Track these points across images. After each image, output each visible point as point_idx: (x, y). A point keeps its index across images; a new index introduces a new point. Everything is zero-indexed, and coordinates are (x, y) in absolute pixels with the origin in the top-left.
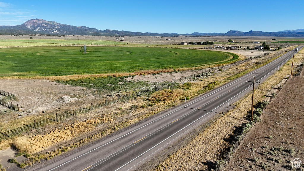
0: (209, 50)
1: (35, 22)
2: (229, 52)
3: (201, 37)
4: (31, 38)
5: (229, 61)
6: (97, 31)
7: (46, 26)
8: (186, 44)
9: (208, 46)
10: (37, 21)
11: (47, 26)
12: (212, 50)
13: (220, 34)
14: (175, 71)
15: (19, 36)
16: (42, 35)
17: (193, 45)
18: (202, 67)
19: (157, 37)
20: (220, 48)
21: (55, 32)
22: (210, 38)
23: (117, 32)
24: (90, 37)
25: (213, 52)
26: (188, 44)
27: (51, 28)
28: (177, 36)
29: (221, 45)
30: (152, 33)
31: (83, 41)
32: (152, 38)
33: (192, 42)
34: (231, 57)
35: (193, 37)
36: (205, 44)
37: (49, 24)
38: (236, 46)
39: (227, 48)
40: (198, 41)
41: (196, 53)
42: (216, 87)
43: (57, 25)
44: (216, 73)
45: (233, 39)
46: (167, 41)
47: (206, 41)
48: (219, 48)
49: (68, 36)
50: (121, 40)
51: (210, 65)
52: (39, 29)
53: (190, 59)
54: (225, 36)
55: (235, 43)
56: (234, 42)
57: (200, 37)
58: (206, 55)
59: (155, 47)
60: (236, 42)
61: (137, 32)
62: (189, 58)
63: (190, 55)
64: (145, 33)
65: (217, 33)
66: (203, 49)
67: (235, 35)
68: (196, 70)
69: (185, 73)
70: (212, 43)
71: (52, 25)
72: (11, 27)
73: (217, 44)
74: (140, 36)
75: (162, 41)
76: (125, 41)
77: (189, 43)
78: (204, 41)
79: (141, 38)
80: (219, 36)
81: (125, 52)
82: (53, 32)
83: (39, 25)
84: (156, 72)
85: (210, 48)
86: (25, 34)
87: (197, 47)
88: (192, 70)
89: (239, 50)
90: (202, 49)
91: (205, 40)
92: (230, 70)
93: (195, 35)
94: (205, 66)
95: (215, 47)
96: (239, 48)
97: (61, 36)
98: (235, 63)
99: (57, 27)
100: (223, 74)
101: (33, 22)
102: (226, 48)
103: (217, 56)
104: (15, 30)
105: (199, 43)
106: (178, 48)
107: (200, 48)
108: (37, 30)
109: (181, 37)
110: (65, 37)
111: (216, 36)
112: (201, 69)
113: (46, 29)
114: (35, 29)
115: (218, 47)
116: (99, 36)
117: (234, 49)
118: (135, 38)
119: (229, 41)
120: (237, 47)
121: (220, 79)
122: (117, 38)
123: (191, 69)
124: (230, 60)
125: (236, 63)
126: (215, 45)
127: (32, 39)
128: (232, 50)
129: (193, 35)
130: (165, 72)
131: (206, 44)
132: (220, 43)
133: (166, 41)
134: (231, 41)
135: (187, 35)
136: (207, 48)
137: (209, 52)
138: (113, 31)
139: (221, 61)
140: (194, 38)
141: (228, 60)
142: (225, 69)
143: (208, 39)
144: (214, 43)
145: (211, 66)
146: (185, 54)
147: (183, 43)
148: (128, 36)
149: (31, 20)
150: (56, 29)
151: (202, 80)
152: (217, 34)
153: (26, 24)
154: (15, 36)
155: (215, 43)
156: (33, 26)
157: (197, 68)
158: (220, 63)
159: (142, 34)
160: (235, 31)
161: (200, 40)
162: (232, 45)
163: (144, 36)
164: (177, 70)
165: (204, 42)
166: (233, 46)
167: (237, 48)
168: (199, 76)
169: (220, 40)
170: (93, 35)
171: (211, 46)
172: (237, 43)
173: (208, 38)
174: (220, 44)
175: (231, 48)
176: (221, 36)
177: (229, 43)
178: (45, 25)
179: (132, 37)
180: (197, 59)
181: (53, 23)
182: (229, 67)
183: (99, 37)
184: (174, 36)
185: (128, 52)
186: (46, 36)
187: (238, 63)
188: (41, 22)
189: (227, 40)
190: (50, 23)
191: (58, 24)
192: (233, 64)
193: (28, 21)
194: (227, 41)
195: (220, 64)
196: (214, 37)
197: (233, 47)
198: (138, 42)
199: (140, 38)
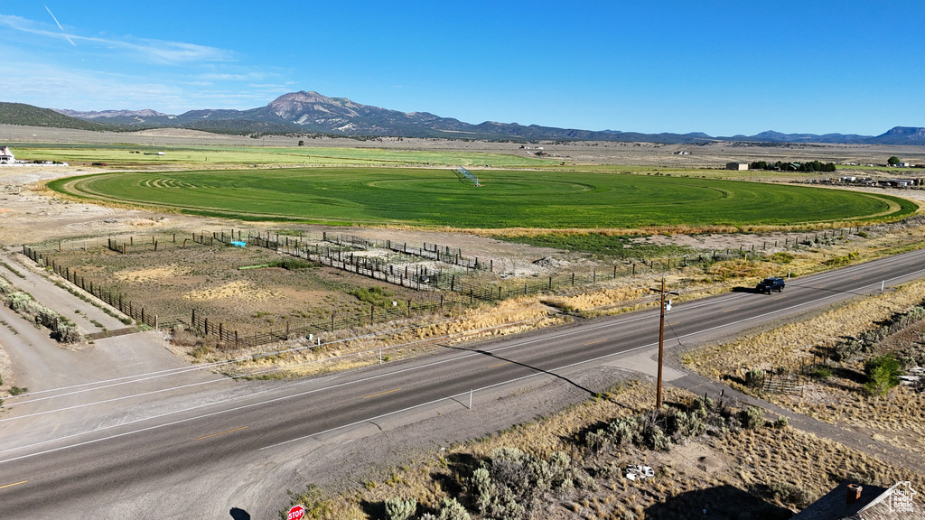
0: (824, 187)
1: (297, 99)
2: (888, 194)
3: (788, 145)
4: (301, 143)
5: (888, 216)
6: (461, 125)
7: (323, 110)
8: (743, 167)
9: (816, 176)
10: (302, 98)
11: (326, 111)
12: (832, 188)
13: (856, 139)
14: (741, 232)
15: (261, 139)
16: (317, 136)
17: (769, 172)
18: (812, 226)
19: (642, 143)
20: (859, 182)
21: (347, 126)
22: (820, 149)
23: (515, 128)
24: (443, 143)
25: (837, 193)
26: (749, 168)
27: (338, 117)
28: (706, 143)
29: (863, 173)
30: (623, 132)
31: (434, 155)
32: (625, 148)
33: (764, 162)
34: (896, 208)
35: (761, 145)
36: (804, 168)
37: (331, 105)
38: (915, 178)
39: (883, 184)
40: (783, 161)
41: (784, 195)
42: (853, 263)
43: (354, 109)
44: (851, 241)
45: (906, 155)
46: (679, 158)
47: (809, 161)
48: (854, 182)
49: (383, 139)
50: (539, 154)
51: (832, 222)
52: (306, 121)
53: (772, 209)
54: (875, 146)
55: (910, 169)
56: (907, 165)
57: (786, 149)
58: (815, 199)
59: (653, 173)
60: (917, 166)
61: (577, 130)
62: (767, 206)
63: (766, 199)
64: (600, 133)
65: (845, 136)
66: (803, 185)
67: (915, 143)
68: (795, 231)
69: (769, 235)
70: (830, 168)
71: (339, 109)
72: (237, 112)
73: (847, 170)
74: (588, 142)
75: (663, 158)
76: (549, 156)
77: (755, 166)
78: (804, 161)
79: (590, 147)
80: (855, 145)
81: (577, 185)
82: (340, 129)
83: (308, 110)
84: (695, 230)
85: (824, 182)
86: (276, 134)
87: (783, 179)
88: (785, 232)
89: (921, 189)
90: (799, 185)
91: (805, 158)
92: (892, 236)
93: (769, 140)
94: (819, 225)
95: (842, 179)
96: (921, 184)
97: (365, 140)
98: (904, 222)
99: (353, 114)
100: (871, 243)
101: (293, 101)
102: (880, 182)
103: (850, 204)
104: (249, 122)
105: (787, 167)
106: (724, 178)
107: (794, 180)
108: (301, 121)
109: (720, 145)
110: (376, 143)
111: (841, 145)
112: (810, 230)
113: (323, 120)
114: (297, 119)
115: (853, 179)
116: (467, 140)
117: (906, 188)
118: (571, 146)
119: (891, 162)
120: (916, 181)
121: (862, 251)
122: (523, 147)
123: (780, 230)
124: (891, 215)
125: (909, 223)
126: (842, 173)
127: (302, 147)
128: (899, 188)
129: (760, 140)
130: (717, 232)
131: (808, 171)
132: (858, 167)
133: (675, 158)
134: (898, 164)
135: (739, 141)
136: (814, 182)
137: (825, 193)
138: (504, 127)
139: (863, 215)
140: (766, 151)
141: (884, 214)
142: (875, 234)
143: (814, 155)
144: (837, 167)
145: (835, 225)
146: (753, 196)
147: (733, 166)
148: (549, 142)
149: (288, 95)
150: (351, 120)
151: (816, 252)
152: (848, 139)
153: (274, 105)
154: (252, 137)
155: (841, 167)
156: (293, 111)
157: (797, 227)
158: (860, 220)
159: (592, 136)
160: (913, 130)
161: (787, 157)
162: (898, 176)
163: (599, 142)
164: (746, 228)
165: (802, 165)
166: (902, 177)
167: (916, 184)
168: (808, 244)
169: (859, 159)
170: (450, 137)
171: (827, 176)
172: (919, 169)
173: (814, 149)
174: (859, 170)
175: (894, 184)
176: (862, 145)
177: (890, 168)
178: (321, 109)
179: (562, 145)
180: (789, 209)
181: (343, 102)
182: (888, 230)
183: (467, 143)
184: (697, 141)
185: (584, 185)
186: (328, 138)
187: (914, 221)
188: (312, 100)
189: (885, 160)
190: (334, 103)
191: (355, 106)
192: (899, 224)
193: (281, 98)
194: (881, 163)
195: (861, 223)
196: (835, 147)
197: (904, 180)
198: (587, 160)
199: (585, 147)
